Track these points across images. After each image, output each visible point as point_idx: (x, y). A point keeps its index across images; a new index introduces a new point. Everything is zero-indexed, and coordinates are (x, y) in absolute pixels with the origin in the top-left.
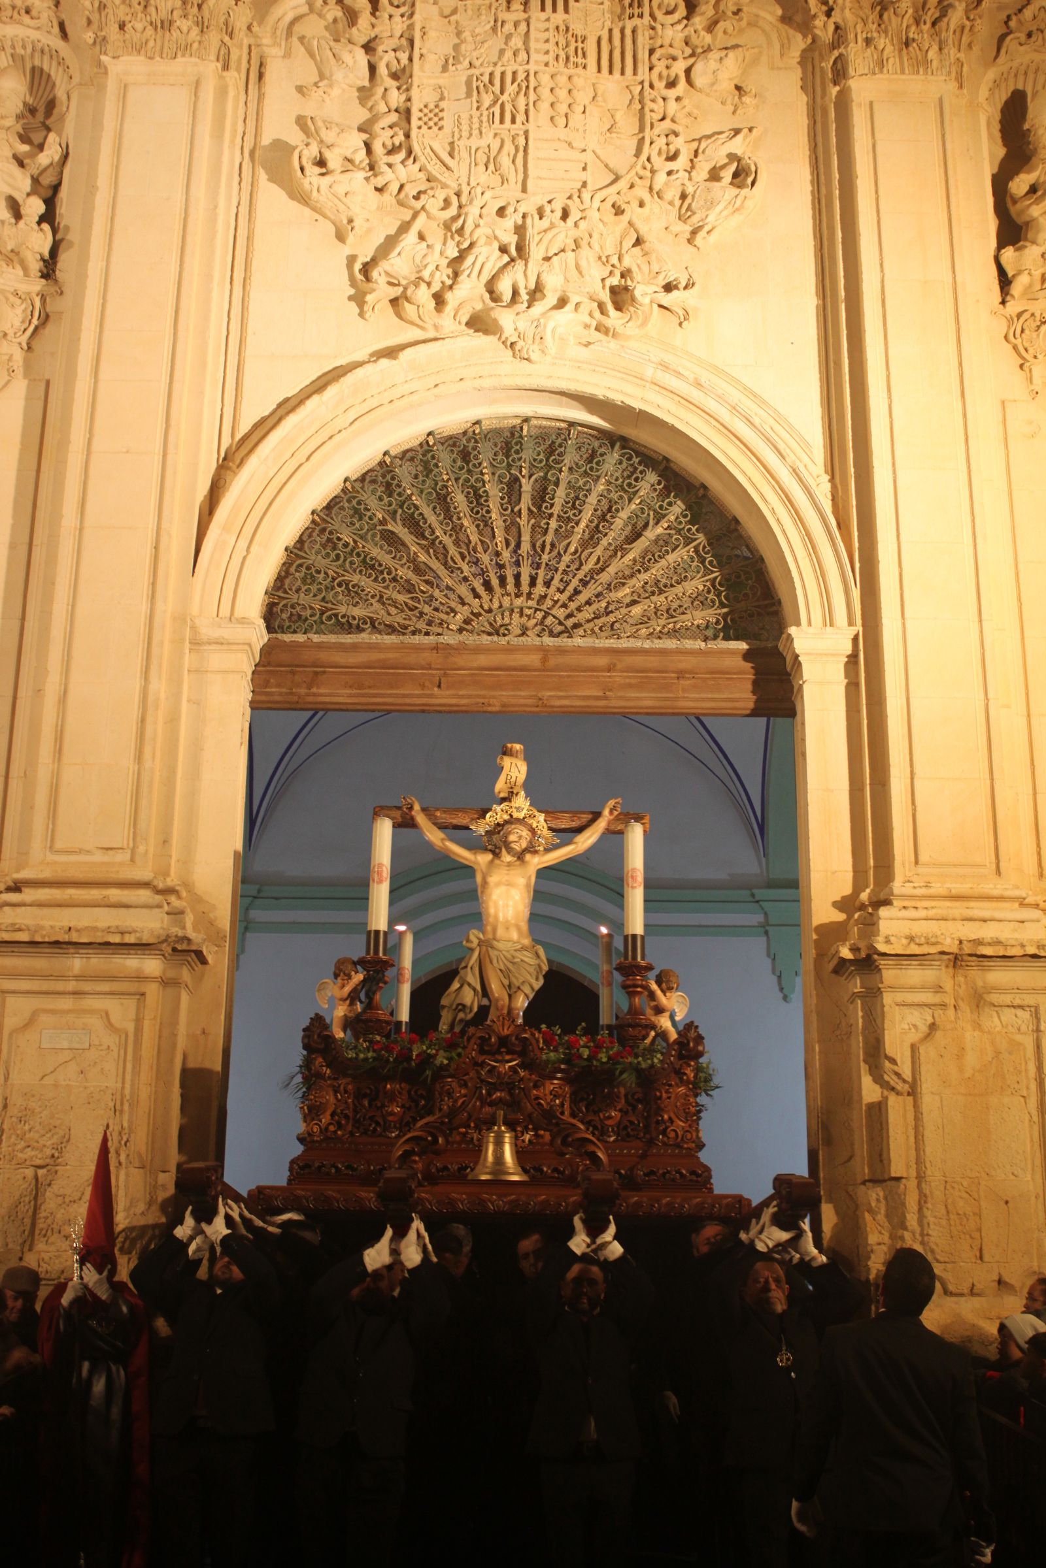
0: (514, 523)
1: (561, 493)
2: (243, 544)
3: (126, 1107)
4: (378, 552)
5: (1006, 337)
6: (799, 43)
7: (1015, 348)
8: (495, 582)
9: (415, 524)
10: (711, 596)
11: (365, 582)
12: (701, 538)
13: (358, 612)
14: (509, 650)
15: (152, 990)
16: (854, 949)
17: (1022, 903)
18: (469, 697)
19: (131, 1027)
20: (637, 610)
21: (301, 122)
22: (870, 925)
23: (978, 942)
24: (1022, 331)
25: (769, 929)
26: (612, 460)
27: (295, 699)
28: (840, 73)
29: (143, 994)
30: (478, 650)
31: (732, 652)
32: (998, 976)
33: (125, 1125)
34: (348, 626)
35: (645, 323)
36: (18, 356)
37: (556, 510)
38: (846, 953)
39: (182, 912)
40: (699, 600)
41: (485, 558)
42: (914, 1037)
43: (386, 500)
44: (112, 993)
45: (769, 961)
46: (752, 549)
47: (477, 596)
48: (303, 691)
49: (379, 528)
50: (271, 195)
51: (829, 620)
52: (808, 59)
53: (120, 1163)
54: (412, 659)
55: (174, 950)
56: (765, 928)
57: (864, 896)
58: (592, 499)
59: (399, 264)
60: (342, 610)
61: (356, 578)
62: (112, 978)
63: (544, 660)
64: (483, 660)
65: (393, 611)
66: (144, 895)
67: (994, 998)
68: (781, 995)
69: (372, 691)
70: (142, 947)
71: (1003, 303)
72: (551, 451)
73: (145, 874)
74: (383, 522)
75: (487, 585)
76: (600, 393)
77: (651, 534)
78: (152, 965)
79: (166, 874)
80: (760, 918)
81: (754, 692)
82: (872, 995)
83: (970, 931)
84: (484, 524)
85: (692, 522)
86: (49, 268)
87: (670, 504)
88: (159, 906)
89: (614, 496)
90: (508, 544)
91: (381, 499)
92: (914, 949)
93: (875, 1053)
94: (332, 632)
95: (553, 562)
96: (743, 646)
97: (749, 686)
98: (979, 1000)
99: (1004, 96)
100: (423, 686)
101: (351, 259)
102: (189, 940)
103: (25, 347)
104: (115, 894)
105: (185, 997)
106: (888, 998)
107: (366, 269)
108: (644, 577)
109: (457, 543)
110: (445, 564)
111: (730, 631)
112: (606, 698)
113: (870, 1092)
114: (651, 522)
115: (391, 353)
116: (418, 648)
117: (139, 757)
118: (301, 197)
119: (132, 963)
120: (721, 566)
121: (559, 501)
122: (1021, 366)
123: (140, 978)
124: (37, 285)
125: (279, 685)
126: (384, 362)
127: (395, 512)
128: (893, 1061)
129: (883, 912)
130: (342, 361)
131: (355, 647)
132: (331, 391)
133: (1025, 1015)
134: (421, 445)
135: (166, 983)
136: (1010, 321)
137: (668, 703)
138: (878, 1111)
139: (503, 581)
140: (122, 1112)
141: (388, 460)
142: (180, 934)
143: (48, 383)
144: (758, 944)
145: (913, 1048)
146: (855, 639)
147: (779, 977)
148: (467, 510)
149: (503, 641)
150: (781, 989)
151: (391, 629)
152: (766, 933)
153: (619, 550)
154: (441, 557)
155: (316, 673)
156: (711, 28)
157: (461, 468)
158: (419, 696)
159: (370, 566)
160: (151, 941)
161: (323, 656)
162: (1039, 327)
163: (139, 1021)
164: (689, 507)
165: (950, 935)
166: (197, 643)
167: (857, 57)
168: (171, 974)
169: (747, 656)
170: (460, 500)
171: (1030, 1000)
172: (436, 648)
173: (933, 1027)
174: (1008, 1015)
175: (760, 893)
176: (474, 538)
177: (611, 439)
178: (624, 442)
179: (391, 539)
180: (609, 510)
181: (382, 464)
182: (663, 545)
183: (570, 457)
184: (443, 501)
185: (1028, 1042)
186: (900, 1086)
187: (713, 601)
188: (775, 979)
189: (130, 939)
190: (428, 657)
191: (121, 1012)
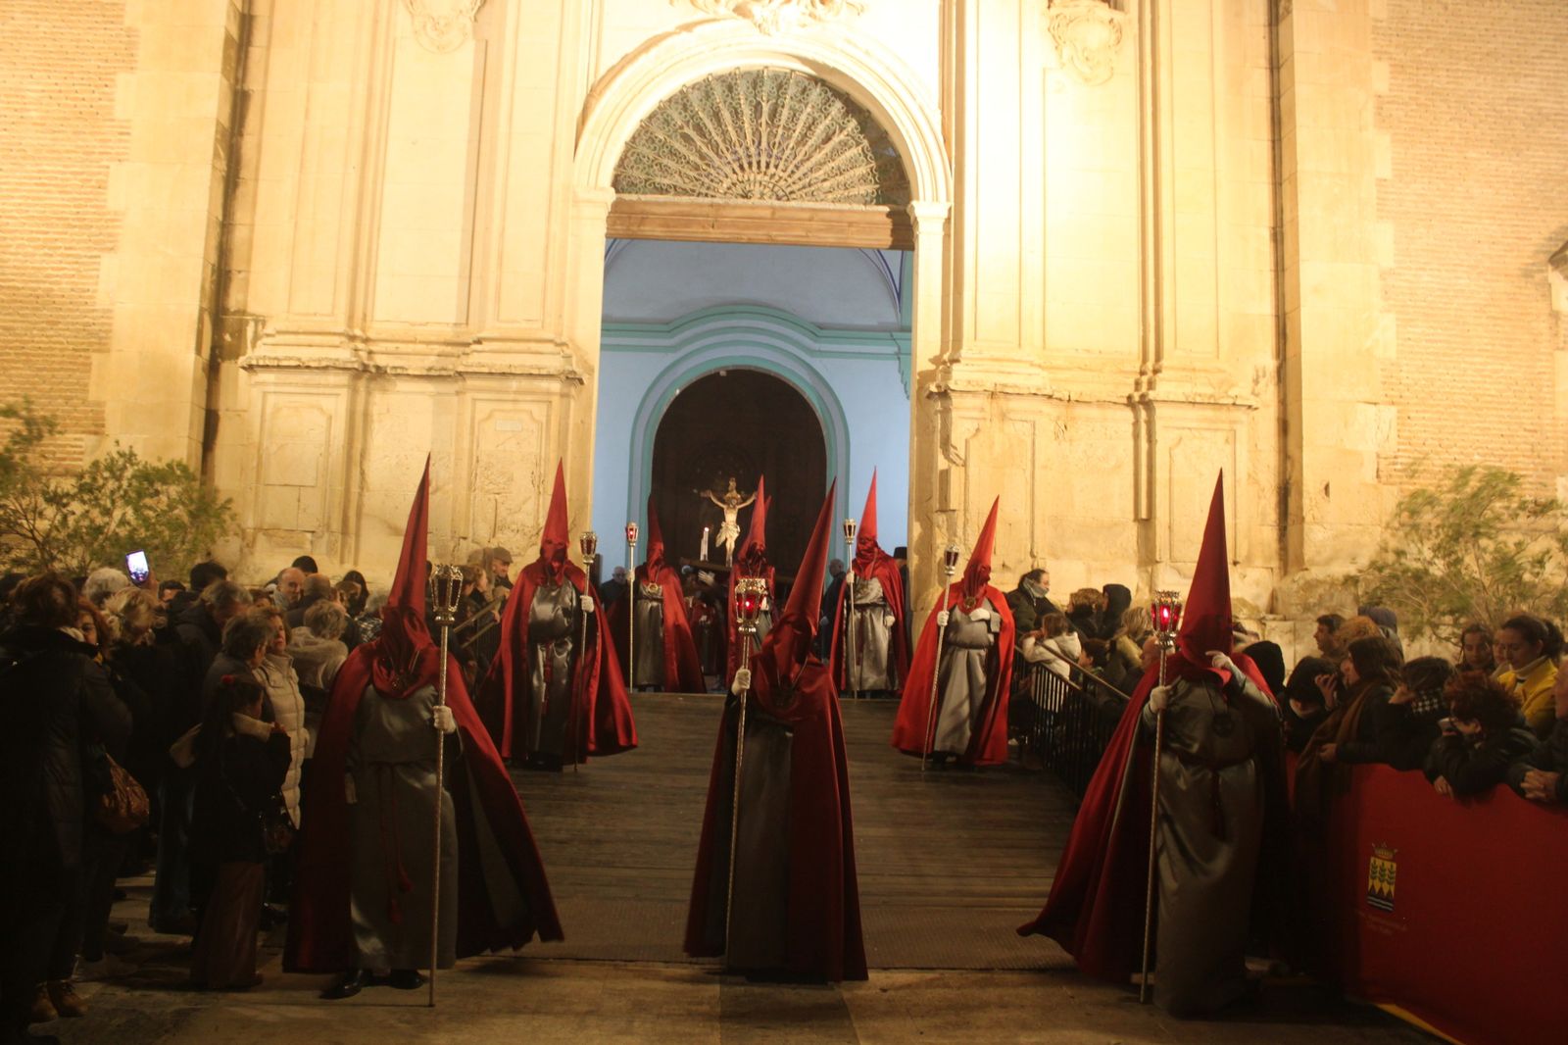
0: (757, 129)
1: (785, 113)
2: (602, 143)
3: (543, 463)
4: (678, 145)
5: (1049, 30)
7: (1054, 36)
8: (746, 166)
9: (700, 129)
10: (870, 177)
11: (672, 164)
12: (866, 143)
13: (666, 181)
14: (753, 207)
15: (556, 400)
16: (938, 387)
17: (1032, 364)
18: (730, 234)
19: (544, 420)
20: (827, 185)
22: (947, 373)
23: (1005, 386)
24: (1059, 26)
25: (901, 356)
26: (816, 94)
27: (630, 233)
29: (550, 402)
30: (735, 207)
31: (880, 213)
32: (1014, 404)
33: (542, 472)
34: (661, 190)
35: (838, 13)
36: (469, 24)
37: (782, 123)
38: (933, 388)
39: (570, 357)
40: (863, 179)
41: (741, 151)
42: (968, 435)
43: (684, 114)
44: (533, 401)
45: (900, 376)
46: (895, 150)
47: (734, 172)
48: (635, 228)
49: (680, 131)
51: (936, 198)
53: (540, 493)
54: (697, 211)
55: (567, 378)
56: (898, 355)
57: (946, 357)
58: (803, 117)
60: (658, 180)
61: (665, 161)
62: (532, 393)
63: (773, 213)
64: (738, 213)
65: (687, 180)
66: (550, 347)
67: (1012, 416)
68: (905, 396)
69: (675, 229)
70: (550, 376)
71: (1049, 7)
72: (780, 86)
73: (550, 336)
74: (681, 128)
75: (741, 167)
76: (810, 56)
77: (836, 139)
78: (555, 386)
79: (561, 334)
80: (896, 349)
81: (892, 236)
82: (946, 412)
83: (1002, 379)
84: (740, 129)
85: (861, 133)
87: (848, 121)
88: (559, 354)
89: (816, 115)
90: (753, 142)
91: (680, 113)
92: (970, 388)
93: (946, 443)
94: (652, 193)
95: (779, 155)
96: (886, 209)
97: (889, 232)
98: (1003, 416)
100: (703, 227)
102: (575, 373)
103: (473, 19)
104: (534, 346)
105: (572, 403)
106: (954, 414)
108: (832, 164)
109: (724, 141)
110: (717, 154)
111: (881, 198)
112: (807, 237)
113: (942, 463)
114: (837, 132)
115: (688, 27)
116: (701, 205)
117: (546, 269)
119: (544, 384)
120: (876, 160)
121: (784, 118)
122: (1056, 48)
123: (549, 393)
125: (622, 225)
126: (684, 34)
127: (688, 121)
128: (955, 448)
129: (955, 367)
130: (659, 32)
131: (665, 204)
132: (654, 51)
133: (1028, 426)
134: (704, 81)
135: (564, 395)
136: (1052, 19)
137: (841, 241)
138: (945, 475)
139: (750, 164)
140: (540, 465)
141: (685, 90)
142: (571, 369)
143: (487, 42)
144: (893, 365)
145: (967, 441)
146: (950, 209)
147: (905, 385)
148: (731, 122)
149: (749, 202)
150: (906, 392)
151: (685, 192)
152: (899, 359)
153: (818, 148)
154: (715, 149)
155: (643, 218)
157: (727, 96)
158: (702, 233)
159: (674, 154)
160: (555, 373)
161: (647, 208)
162: (1068, 24)
163: (548, 416)
164: (859, 124)
165: (989, 381)
166: (576, 202)
168: (565, 390)
169: (889, 215)
170: (726, 115)
171: (1031, 417)
172: (712, 205)
173: (978, 430)
174: (1019, 425)
175: (896, 335)
176: (734, 138)
177: (816, 80)
178: (824, 83)
179: (686, 138)
180: (813, 123)
181: (681, 92)
182: (844, 145)
183: (792, 90)
184: (716, 116)
185: (1029, 441)
186: (958, 461)
187: (871, 181)
188: (903, 386)
189: (544, 372)
190: (707, 210)
191: (539, 411)
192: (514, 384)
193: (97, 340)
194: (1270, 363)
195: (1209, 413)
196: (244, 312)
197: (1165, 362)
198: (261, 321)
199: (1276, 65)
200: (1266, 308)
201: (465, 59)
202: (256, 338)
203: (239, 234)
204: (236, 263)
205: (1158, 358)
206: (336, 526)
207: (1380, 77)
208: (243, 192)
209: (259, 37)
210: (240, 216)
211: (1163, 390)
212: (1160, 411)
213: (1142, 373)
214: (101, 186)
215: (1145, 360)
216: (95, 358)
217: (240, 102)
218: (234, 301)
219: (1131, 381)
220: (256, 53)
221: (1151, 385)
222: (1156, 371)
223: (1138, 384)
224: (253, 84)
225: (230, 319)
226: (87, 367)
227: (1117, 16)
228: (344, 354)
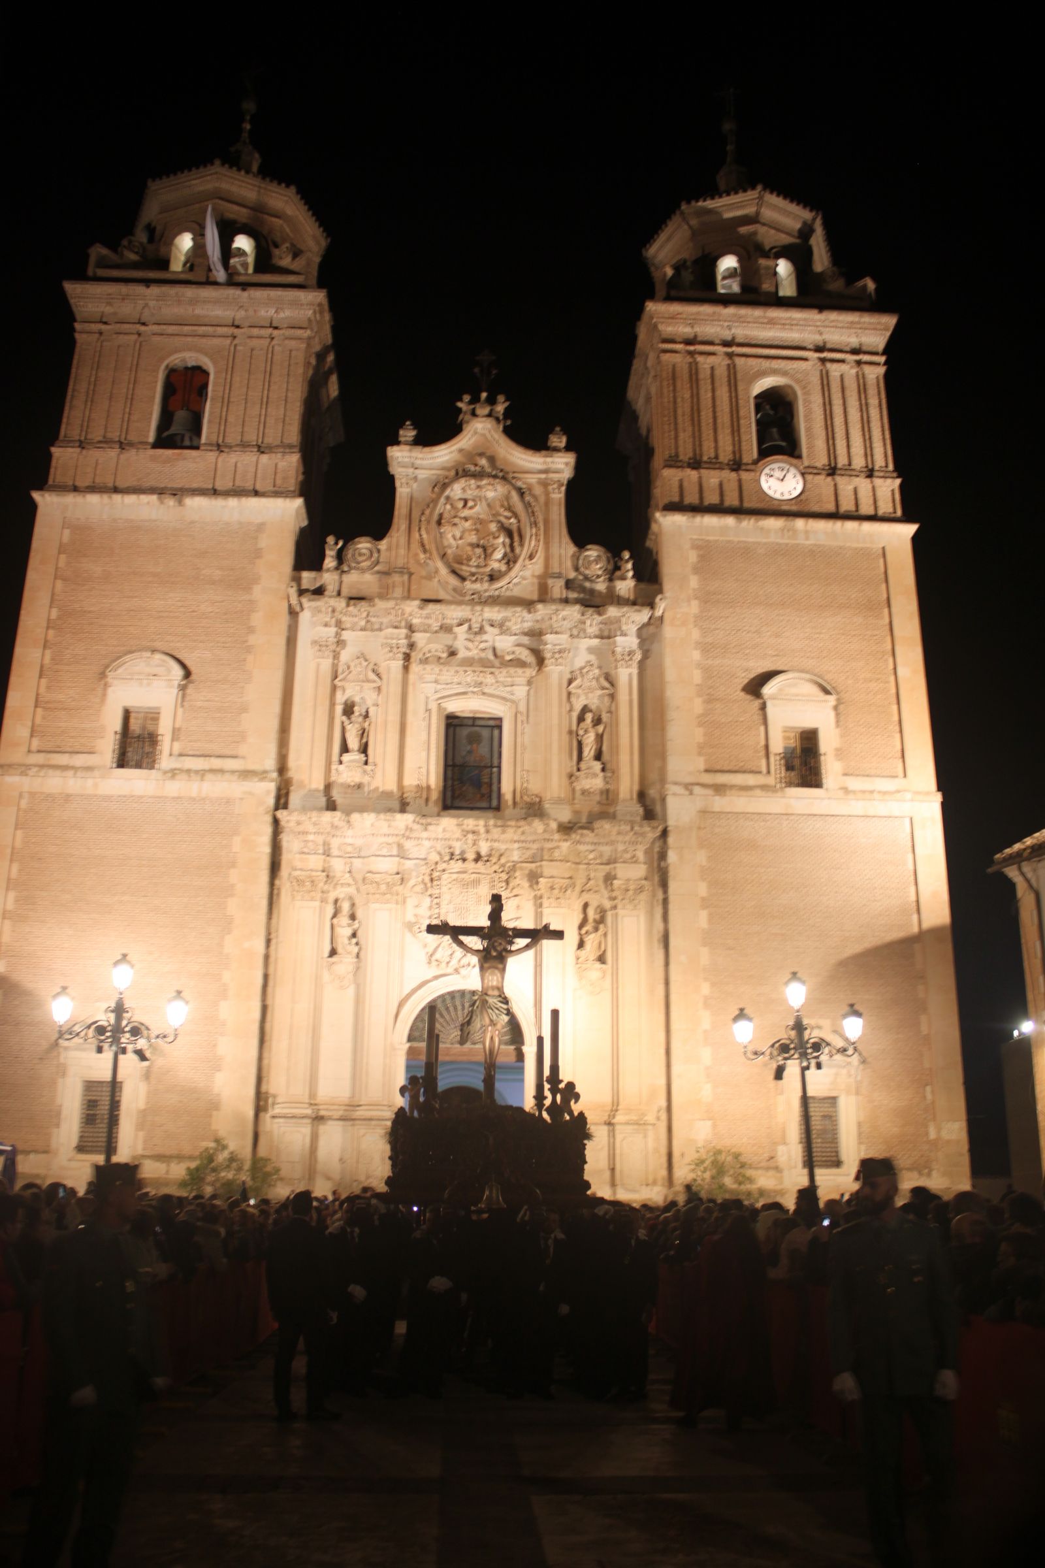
5: (576, 973)
6: (533, 894)
7: (578, 976)
18: (453, 1058)
21: (416, 915)
27: (414, 1058)
28: (541, 905)
31: (511, 1048)
36: (352, 977)
44: (380, 1129)
48: (416, 1057)
50: (408, 936)
52: (535, 897)
59: (438, 956)
62: (380, 1126)
70: (387, 1120)
73: (386, 1103)
79: (390, 1102)
81: (516, 1058)
86: (358, 956)
91: (433, 1009)
94: (422, 1042)
96: (513, 1047)
97: (514, 1057)
99: (582, 903)
100: (443, 1056)
101: (427, 953)
103: (354, 976)
104: (380, 1107)
107: (431, 955)
111: (511, 1043)
115: (436, 978)
116: (441, 1047)
117: (384, 1077)
118: (414, 935)
122: (580, 981)
123: (386, 1126)
124: (356, 960)
125: (411, 1056)
126: (435, 981)
130: (425, 982)
132: (424, 989)
134: (442, 996)
141: (434, 1000)
143: (360, 983)
148: (453, 1011)
154: (447, 1023)
155: (419, 1053)
156: (511, 892)
157: (452, 1001)
158: (442, 1058)
160: (388, 1118)
166: (395, 1048)
167: (545, 902)
169: (515, 1049)
170: (451, 1009)
172: (446, 1047)
176: (454, 1018)
184: (447, 1008)
189: (384, 1118)
190: (444, 1049)
192: (373, 1123)
193: (214, 1105)
194: (664, 1104)
195: (636, 1127)
196: (267, 1093)
197: (620, 1107)
198: (275, 1096)
199: (667, 983)
200: (662, 1081)
201: (351, 991)
202: (274, 1104)
203: (265, 1062)
204: (264, 1074)
205: (618, 1106)
206: (307, 1177)
207: (706, 989)
208: (266, 1045)
209: (271, 983)
210: (266, 1055)
211: (619, 1118)
212: (618, 1127)
213: (612, 1111)
214: (215, 1046)
215: (613, 1106)
216: (215, 1113)
217: (264, 1009)
218: (264, 1088)
219: (607, 1114)
220: (270, 989)
221: (614, 1117)
222: (617, 1110)
223: (609, 1116)
224: (269, 1002)
225: (263, 1096)
226: (210, 1116)
227: (603, 966)
228: (309, 1112)
